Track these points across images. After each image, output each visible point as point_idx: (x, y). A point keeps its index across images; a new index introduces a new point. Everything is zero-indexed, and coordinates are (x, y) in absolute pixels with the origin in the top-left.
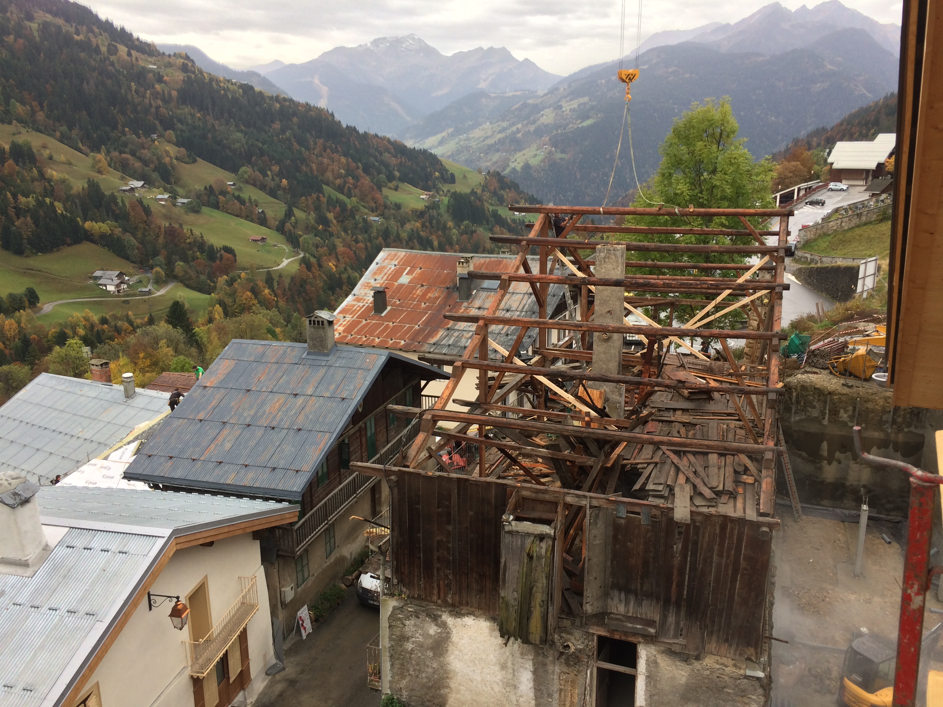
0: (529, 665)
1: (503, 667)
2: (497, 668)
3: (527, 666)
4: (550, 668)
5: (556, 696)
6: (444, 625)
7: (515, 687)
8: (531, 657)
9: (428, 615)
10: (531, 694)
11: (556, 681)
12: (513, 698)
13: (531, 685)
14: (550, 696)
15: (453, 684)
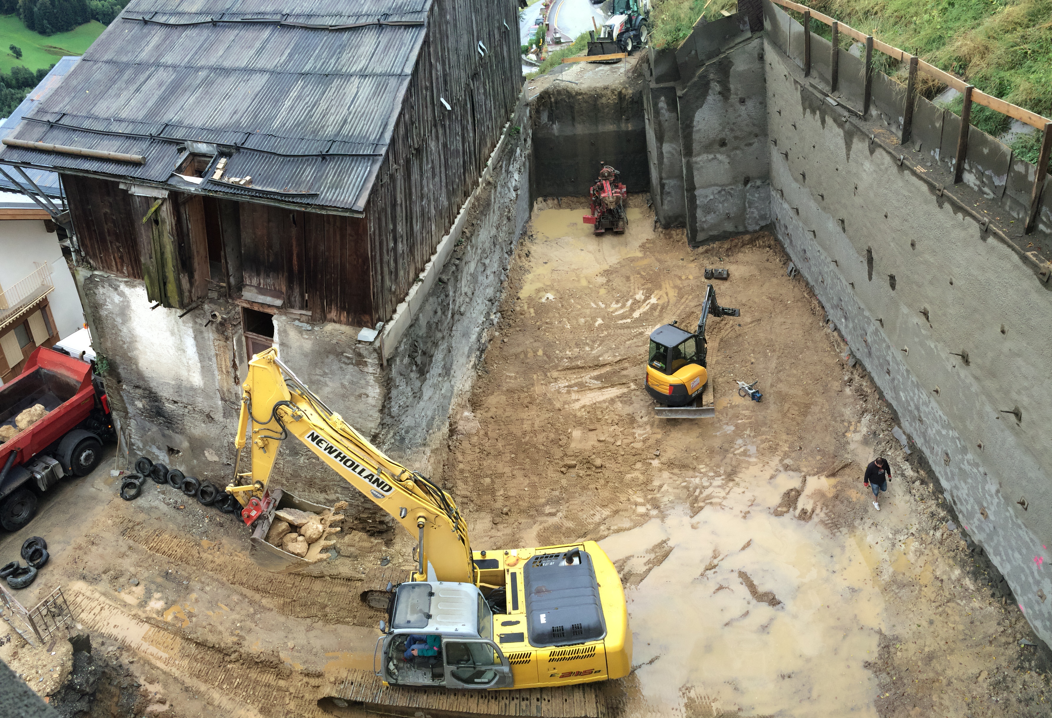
0: (190, 332)
1: (173, 334)
2: (168, 334)
4: (206, 335)
5: (214, 359)
6: (122, 294)
7: (184, 351)
8: (191, 325)
9: (110, 285)
10: (197, 358)
11: (212, 347)
12: (185, 361)
13: (195, 349)
14: (210, 359)
15: (139, 346)
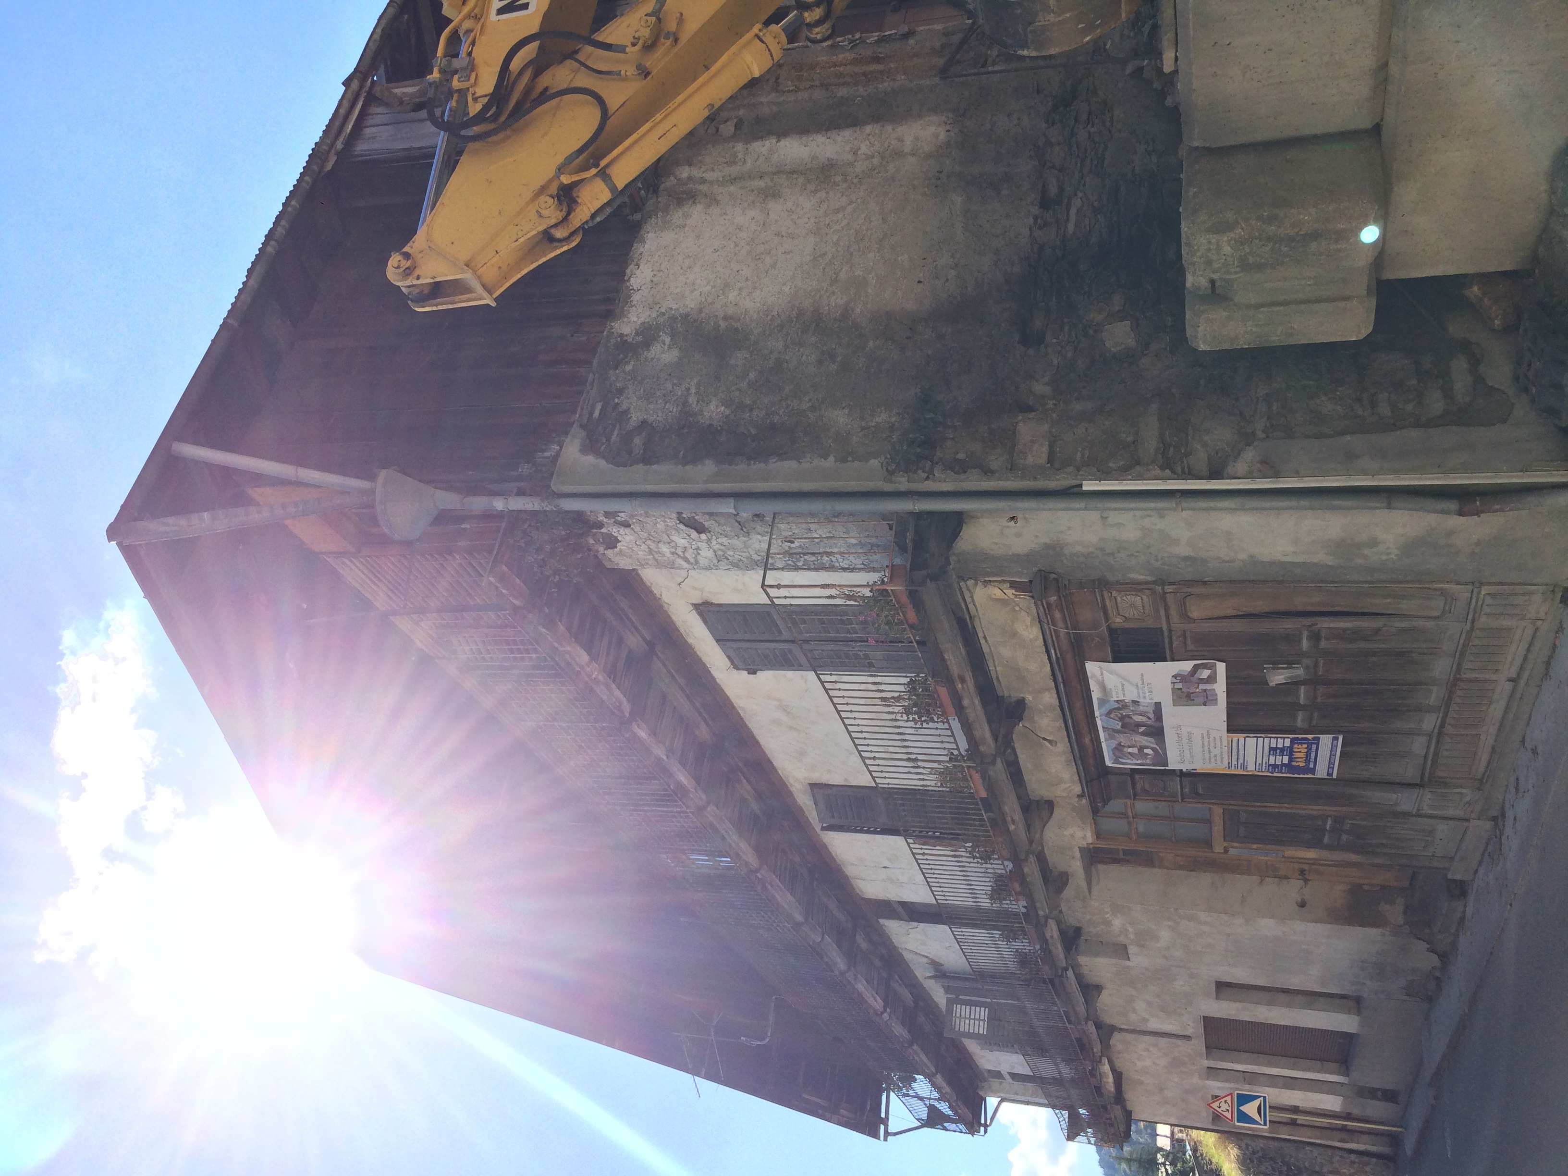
1: (771, 194)
2: (775, 206)
3: (764, 150)
5: (843, 91)
6: (650, 329)
7: (829, 166)
12: (862, 166)
14: (844, 103)
